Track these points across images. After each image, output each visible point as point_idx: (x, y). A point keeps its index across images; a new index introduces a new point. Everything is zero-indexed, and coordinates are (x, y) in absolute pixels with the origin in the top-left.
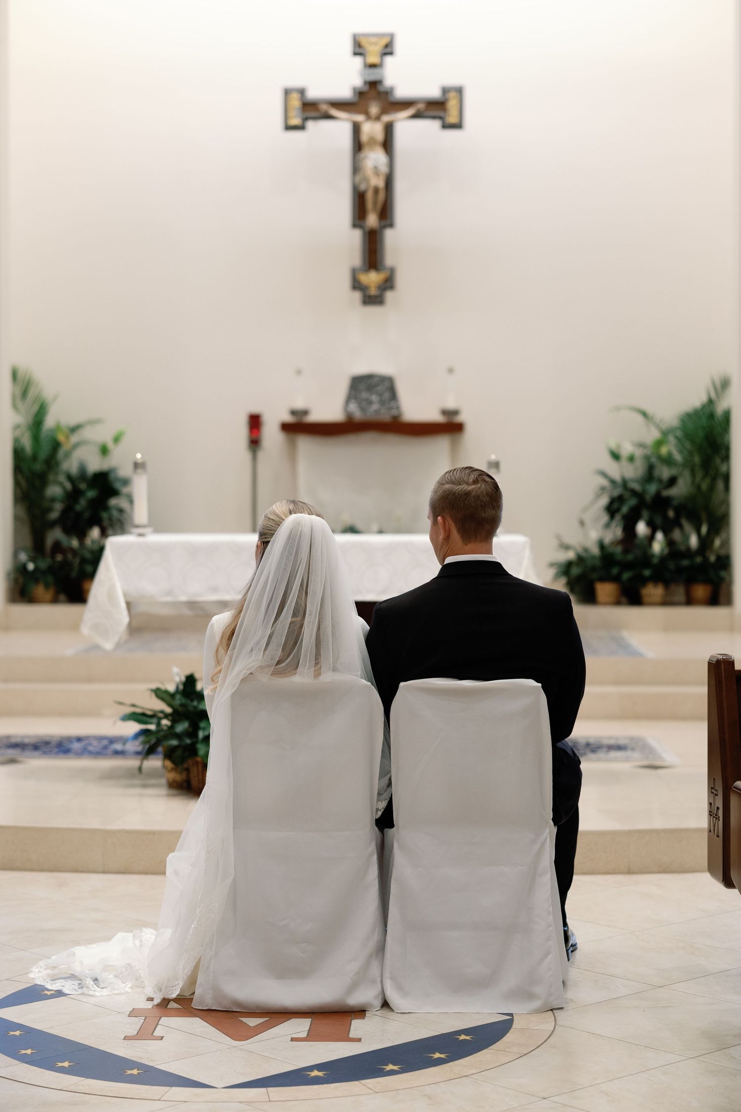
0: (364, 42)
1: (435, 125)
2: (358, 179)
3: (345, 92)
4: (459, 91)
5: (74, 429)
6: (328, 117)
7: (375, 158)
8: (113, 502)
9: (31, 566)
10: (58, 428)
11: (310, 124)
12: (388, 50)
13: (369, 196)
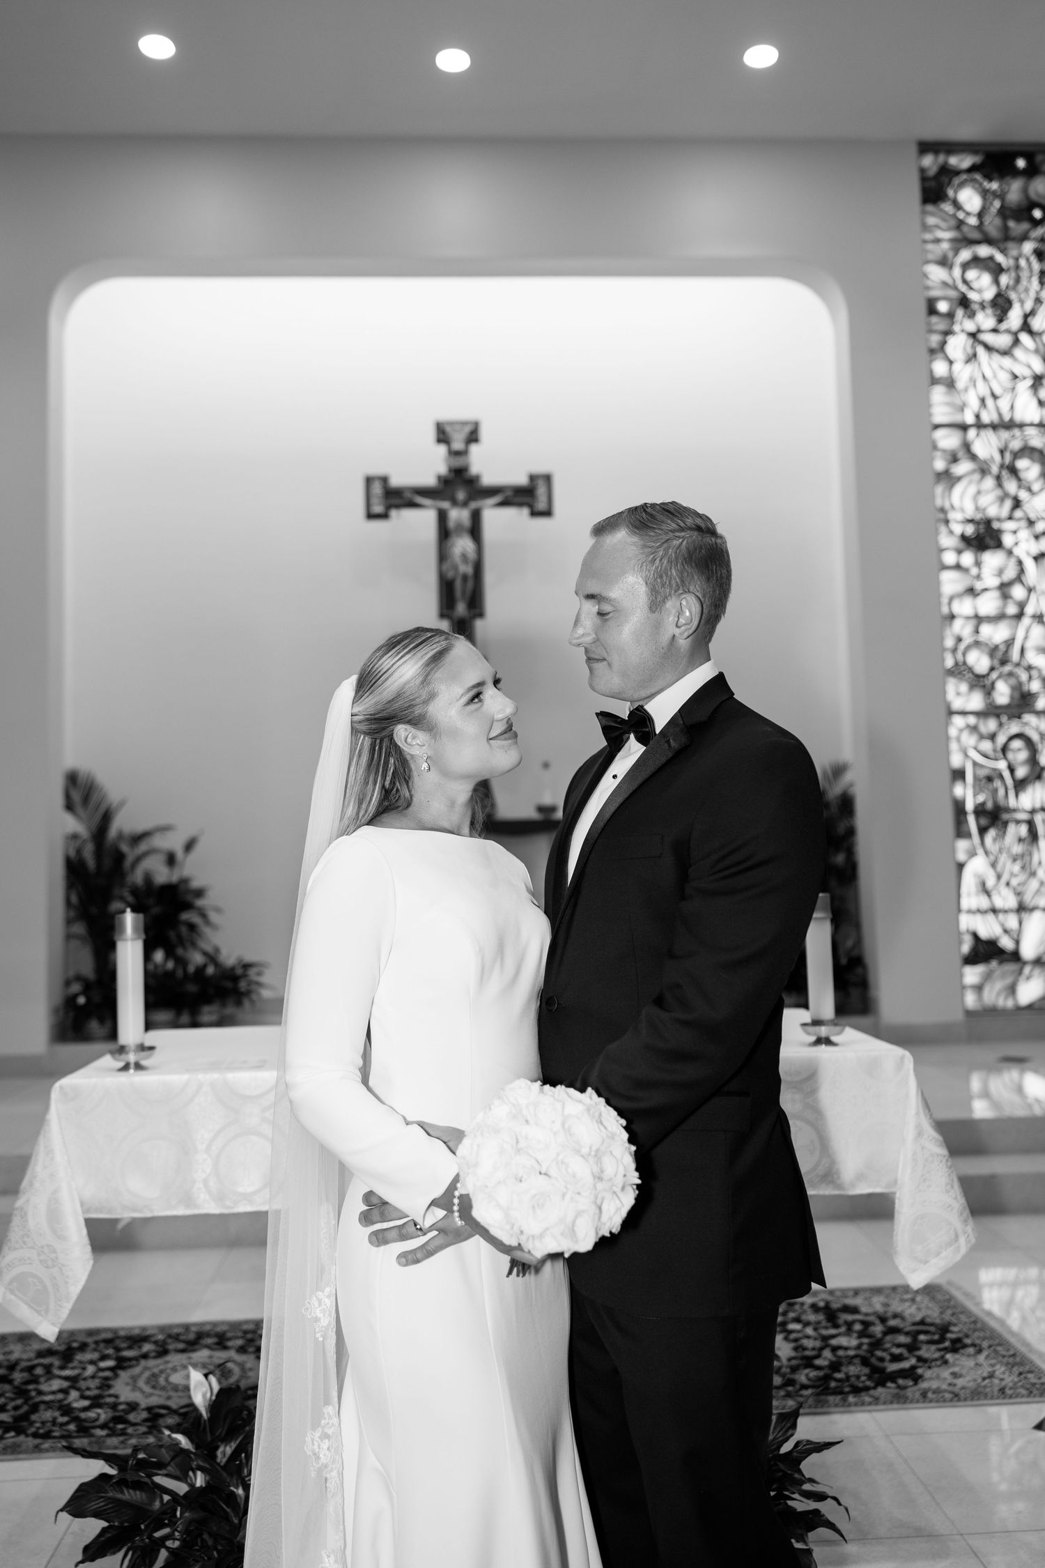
0: (448, 429)
1: (525, 511)
2: (444, 567)
3: (430, 481)
4: (548, 478)
5: (137, 839)
6: (412, 505)
7: (463, 545)
8: (185, 916)
9: (81, 1000)
10: (120, 836)
11: (393, 513)
12: (474, 437)
13: (458, 585)
